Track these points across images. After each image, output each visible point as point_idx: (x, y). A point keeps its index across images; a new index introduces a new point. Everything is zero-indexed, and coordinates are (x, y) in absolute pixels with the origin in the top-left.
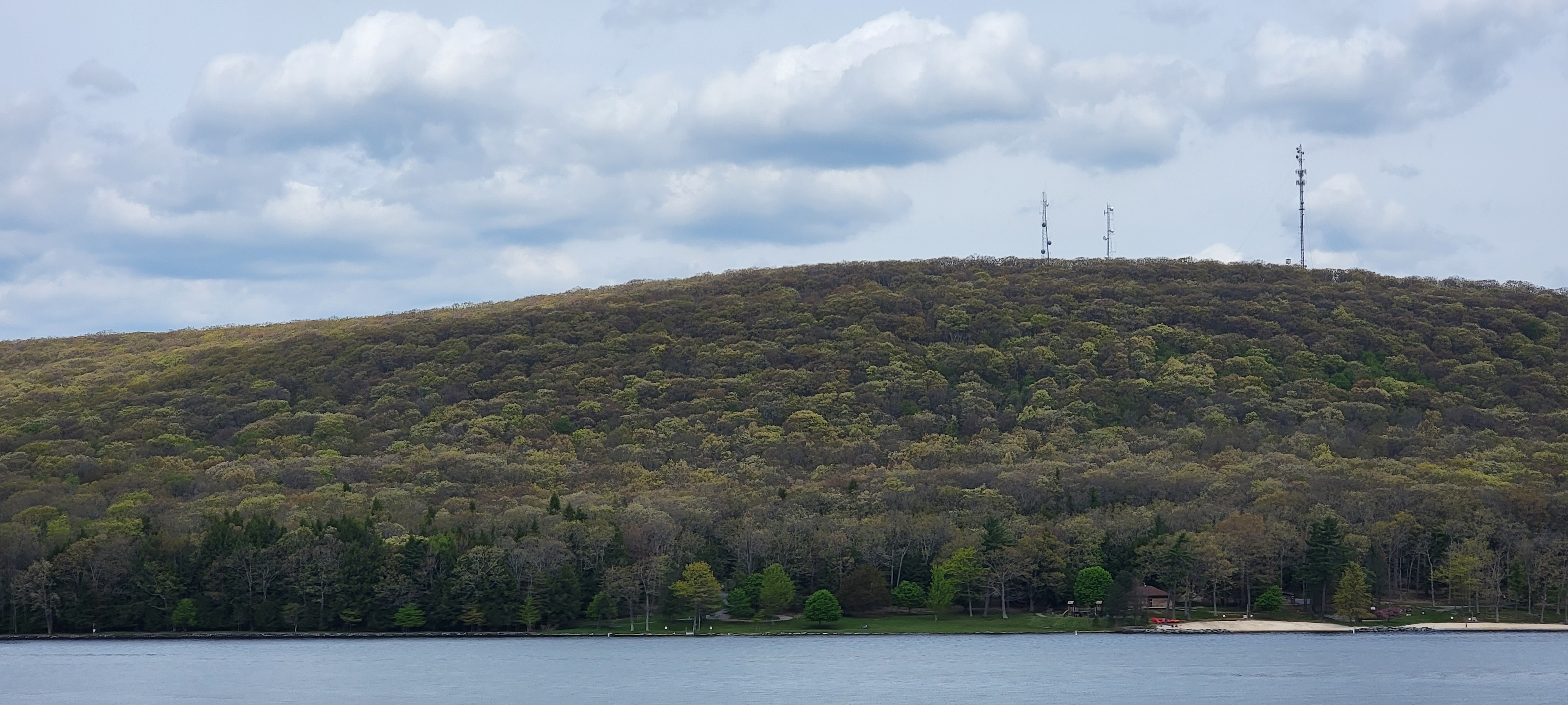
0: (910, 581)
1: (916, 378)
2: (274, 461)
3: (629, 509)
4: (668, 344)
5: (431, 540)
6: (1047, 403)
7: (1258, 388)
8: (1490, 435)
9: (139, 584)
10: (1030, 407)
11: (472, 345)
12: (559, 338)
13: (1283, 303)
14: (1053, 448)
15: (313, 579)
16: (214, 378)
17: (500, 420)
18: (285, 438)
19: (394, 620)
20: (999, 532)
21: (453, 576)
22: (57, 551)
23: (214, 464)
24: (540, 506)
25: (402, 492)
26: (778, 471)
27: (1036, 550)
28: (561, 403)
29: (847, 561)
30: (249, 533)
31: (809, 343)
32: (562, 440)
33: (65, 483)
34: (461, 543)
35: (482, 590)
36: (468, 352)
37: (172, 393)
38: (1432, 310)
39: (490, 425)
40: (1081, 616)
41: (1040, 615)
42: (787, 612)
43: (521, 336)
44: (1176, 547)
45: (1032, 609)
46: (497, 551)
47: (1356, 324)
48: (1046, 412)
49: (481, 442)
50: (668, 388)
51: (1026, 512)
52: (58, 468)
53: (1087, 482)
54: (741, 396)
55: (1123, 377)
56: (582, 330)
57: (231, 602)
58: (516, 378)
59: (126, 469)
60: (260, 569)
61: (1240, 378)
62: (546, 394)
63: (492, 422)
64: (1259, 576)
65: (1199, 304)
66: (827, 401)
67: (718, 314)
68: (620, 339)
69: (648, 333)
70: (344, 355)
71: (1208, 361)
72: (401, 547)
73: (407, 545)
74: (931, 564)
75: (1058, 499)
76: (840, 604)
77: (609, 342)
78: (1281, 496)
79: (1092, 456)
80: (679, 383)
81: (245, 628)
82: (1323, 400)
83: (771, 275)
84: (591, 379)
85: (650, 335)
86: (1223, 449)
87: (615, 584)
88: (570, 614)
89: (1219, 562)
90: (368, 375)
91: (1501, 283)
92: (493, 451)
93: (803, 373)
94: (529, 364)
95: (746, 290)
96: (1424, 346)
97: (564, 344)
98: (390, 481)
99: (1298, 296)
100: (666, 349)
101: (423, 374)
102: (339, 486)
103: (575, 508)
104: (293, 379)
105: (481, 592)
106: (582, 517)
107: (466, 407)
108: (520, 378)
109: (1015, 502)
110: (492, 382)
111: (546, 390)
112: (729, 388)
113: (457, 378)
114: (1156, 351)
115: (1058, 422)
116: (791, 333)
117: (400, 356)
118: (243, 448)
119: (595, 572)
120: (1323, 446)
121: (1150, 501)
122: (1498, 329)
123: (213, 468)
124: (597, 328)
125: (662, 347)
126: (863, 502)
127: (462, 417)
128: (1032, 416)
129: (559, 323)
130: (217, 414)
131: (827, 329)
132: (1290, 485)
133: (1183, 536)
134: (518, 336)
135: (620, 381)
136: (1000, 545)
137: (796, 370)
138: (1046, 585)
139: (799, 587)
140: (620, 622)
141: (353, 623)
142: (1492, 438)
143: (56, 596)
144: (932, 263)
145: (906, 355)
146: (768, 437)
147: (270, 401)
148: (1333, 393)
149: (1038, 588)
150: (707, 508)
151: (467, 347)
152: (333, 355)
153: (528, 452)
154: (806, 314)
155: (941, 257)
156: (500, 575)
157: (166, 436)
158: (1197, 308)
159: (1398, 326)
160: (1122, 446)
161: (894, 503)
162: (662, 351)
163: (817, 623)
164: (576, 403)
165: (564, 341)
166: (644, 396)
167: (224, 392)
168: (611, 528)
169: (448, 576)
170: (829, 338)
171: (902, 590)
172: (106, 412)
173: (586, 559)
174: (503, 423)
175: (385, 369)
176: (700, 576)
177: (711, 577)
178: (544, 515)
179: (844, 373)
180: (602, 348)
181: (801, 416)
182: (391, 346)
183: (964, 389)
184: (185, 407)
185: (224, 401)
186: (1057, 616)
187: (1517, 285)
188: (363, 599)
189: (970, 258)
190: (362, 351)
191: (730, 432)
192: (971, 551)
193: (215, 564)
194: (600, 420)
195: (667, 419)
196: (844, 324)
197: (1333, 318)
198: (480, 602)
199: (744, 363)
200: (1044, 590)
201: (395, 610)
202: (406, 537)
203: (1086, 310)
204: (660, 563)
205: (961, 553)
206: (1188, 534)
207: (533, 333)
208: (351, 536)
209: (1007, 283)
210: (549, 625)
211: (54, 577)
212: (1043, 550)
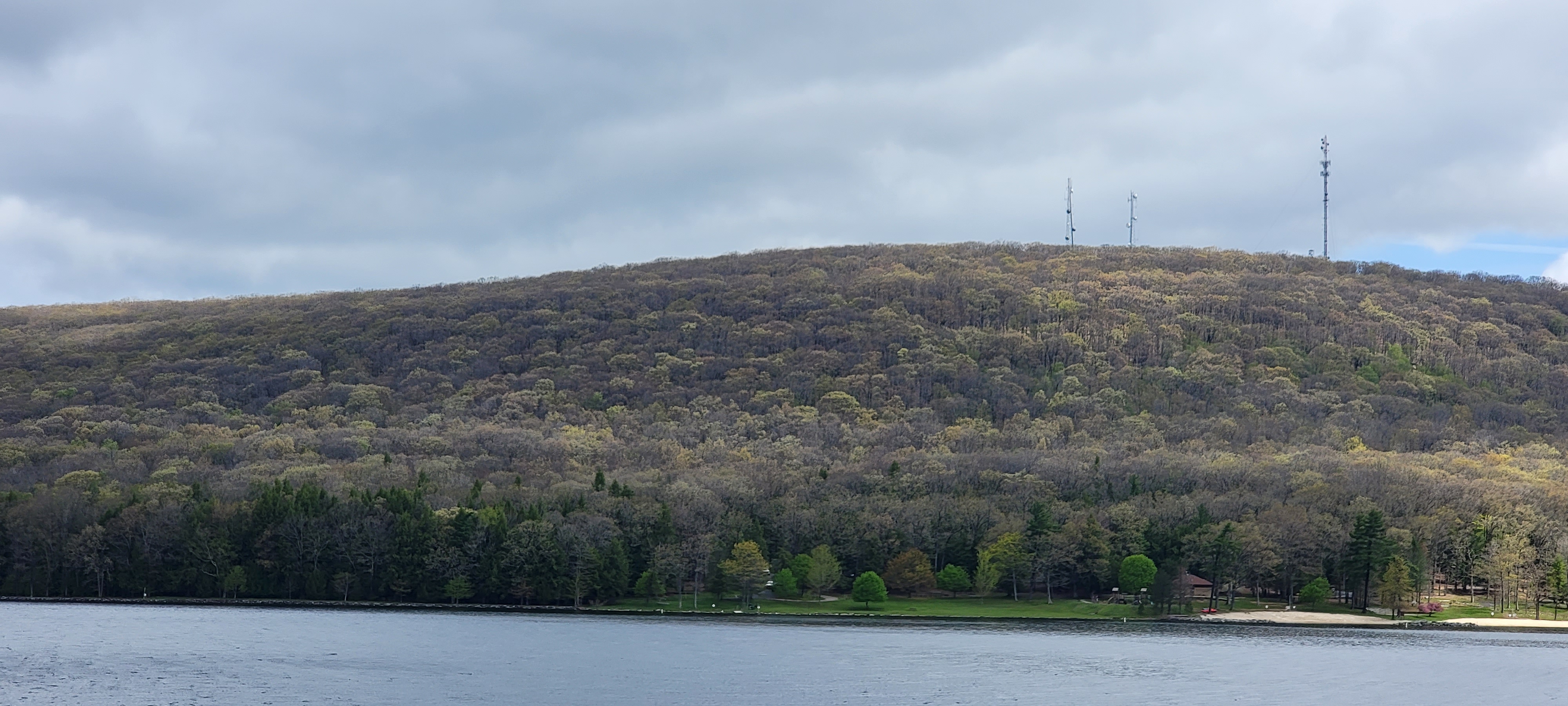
0: (956, 565)
1: (947, 361)
2: (311, 431)
3: (674, 487)
4: (698, 322)
5: (480, 514)
6: (1077, 389)
7: (1287, 379)
8: (1520, 431)
9: (191, 550)
10: (1061, 394)
11: (502, 319)
12: (589, 314)
13: (1309, 295)
14: (1087, 436)
15: (364, 550)
16: (245, 347)
17: (533, 395)
18: (320, 408)
19: (444, 591)
20: (1045, 518)
21: (503, 549)
22: (108, 516)
23: (251, 433)
24: (585, 482)
25: (443, 464)
26: (816, 452)
27: (1080, 536)
28: (593, 379)
29: (893, 543)
30: (300, 502)
31: (840, 325)
32: (596, 416)
33: (104, 448)
34: (510, 517)
35: (531, 564)
36: (499, 326)
37: (203, 361)
38: (1457, 304)
39: (523, 400)
40: (1125, 603)
41: (1083, 601)
42: (831, 593)
43: (550, 312)
44: (1221, 536)
45: (1075, 595)
46: (545, 525)
47: (1382, 317)
48: (1077, 399)
49: (514, 417)
50: (700, 366)
51: (1066, 499)
52: (95, 433)
53: (1127, 469)
54: (773, 376)
55: (1152, 365)
56: (611, 306)
57: (283, 570)
58: (547, 354)
59: (162, 437)
60: (311, 537)
61: (1269, 369)
62: (577, 370)
63: (526, 398)
64: (1302, 568)
65: (1227, 294)
66: (859, 382)
67: (748, 293)
68: (651, 316)
69: (678, 311)
70: (374, 327)
71: (1236, 351)
72: (451, 520)
73: (457, 517)
74: (976, 548)
75: (1098, 486)
76: (886, 586)
77: (640, 320)
78: (1322, 488)
79: (1126, 444)
80: (711, 362)
81: (296, 596)
82: (1352, 392)
83: (798, 256)
84: (623, 356)
85: (680, 313)
86: (1256, 440)
87: (664, 561)
88: (619, 590)
89: (1264, 552)
90: (399, 348)
91: (1525, 279)
92: (529, 426)
93: (833, 354)
94: (559, 340)
95: (774, 270)
96: (1451, 340)
97: (594, 320)
98: (428, 454)
99: (1324, 288)
100: (697, 328)
101: (454, 348)
102: (379, 458)
103: (621, 485)
104: (324, 349)
105: (530, 566)
106: (627, 493)
107: (499, 381)
108: (551, 353)
109: (1056, 488)
110: (522, 357)
111: (578, 366)
112: (761, 368)
113: (488, 352)
114: (1184, 340)
115: (1090, 409)
116: (822, 314)
117: (430, 330)
118: (280, 418)
119: (643, 549)
120: (1356, 439)
121: (1189, 491)
122: (1523, 325)
123: (250, 437)
124: (626, 305)
125: (693, 325)
126: (906, 485)
127: (494, 391)
128: (1062, 402)
129: (588, 300)
130: (249, 383)
131: (857, 311)
132: (1330, 477)
133: (1228, 526)
134: (548, 312)
135: (651, 359)
136: (1045, 531)
137: (827, 350)
138: (1090, 572)
139: (845, 568)
140: (668, 600)
141: (403, 593)
142: (1522, 434)
143: (108, 560)
144: (958, 247)
145: (936, 338)
146: (802, 418)
147: (302, 371)
148: (1360, 385)
149: (1083, 574)
150: (750, 488)
151: (497, 321)
152: (364, 327)
153: (564, 428)
154: (836, 295)
155: (967, 241)
156: (549, 550)
157: (201, 403)
158: (1225, 298)
159: (1425, 320)
160: (1156, 435)
161: (937, 486)
162: (692, 329)
163: (864, 604)
164: (609, 380)
165: (594, 317)
166: (677, 375)
167: (255, 361)
168: (658, 505)
169: (498, 550)
170: (861, 320)
171: (947, 574)
172: (138, 379)
173: (633, 536)
174: (537, 398)
175: (415, 342)
176: (749, 555)
177: (759, 556)
178: (591, 491)
179: (876, 356)
180: (632, 325)
181: (833, 397)
182: (420, 318)
183: (994, 374)
184: (218, 375)
185: (256, 371)
186: (1101, 603)
187: (1540, 281)
188: (414, 570)
189: (996, 244)
190: (392, 323)
191: (764, 412)
192: (1017, 536)
193: (267, 533)
194: (632, 397)
195: (700, 397)
196: (872, 305)
197: (1359, 311)
198: (529, 576)
199: (775, 343)
200: (1088, 576)
201: (446, 581)
202: (456, 509)
203: (1113, 297)
204: (707, 542)
205: (1007, 539)
206: (1234, 524)
207: (563, 309)
208: (401, 508)
209: (1035, 269)
210: (598, 601)
211: (106, 541)
212: (1087, 537)
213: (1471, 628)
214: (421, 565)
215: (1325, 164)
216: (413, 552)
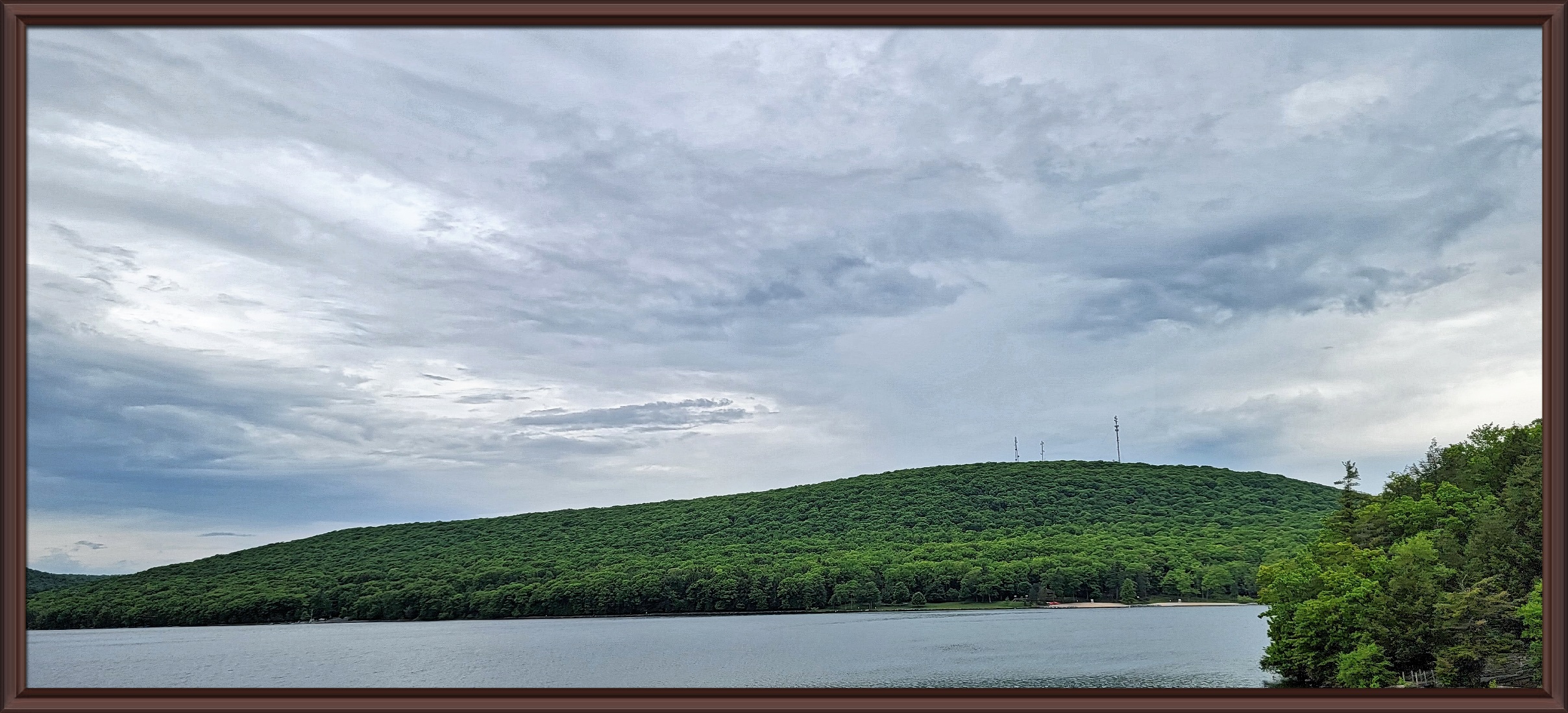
2: (722, 547)
9: (663, 594)
15: (726, 592)
16: (705, 516)
18: (728, 538)
20: (987, 568)
21: (778, 590)
22: (634, 583)
24: (814, 561)
27: (1001, 575)
28: (831, 522)
30: (703, 575)
39: (803, 531)
40: (1020, 601)
42: (906, 601)
44: (1056, 573)
49: (799, 537)
50: (871, 515)
56: (840, 494)
57: (696, 601)
60: (707, 588)
61: (1092, 506)
72: (759, 579)
75: (1013, 555)
76: (926, 598)
78: (1101, 552)
81: (702, 611)
86: (1083, 534)
87: (840, 591)
88: (823, 603)
89: (1075, 579)
99: (1116, 474)
106: (828, 565)
109: (996, 556)
119: (831, 586)
121: (1049, 555)
125: (869, 500)
126: (937, 557)
129: (831, 492)
131: (931, 491)
132: (1106, 548)
133: (1059, 569)
139: (911, 591)
143: (632, 600)
150: (877, 560)
154: (923, 485)
161: (949, 557)
168: (839, 569)
173: (829, 582)
176: (871, 587)
177: (876, 587)
179: (936, 507)
181: (920, 524)
185: (707, 524)
188: (745, 600)
193: (690, 586)
194: (844, 527)
202: (762, 574)
206: (1062, 568)
208: (741, 575)
211: (632, 593)
213: (1158, 606)
214: (748, 597)
215: (1117, 427)
216: (744, 592)
